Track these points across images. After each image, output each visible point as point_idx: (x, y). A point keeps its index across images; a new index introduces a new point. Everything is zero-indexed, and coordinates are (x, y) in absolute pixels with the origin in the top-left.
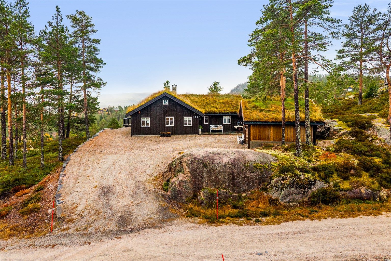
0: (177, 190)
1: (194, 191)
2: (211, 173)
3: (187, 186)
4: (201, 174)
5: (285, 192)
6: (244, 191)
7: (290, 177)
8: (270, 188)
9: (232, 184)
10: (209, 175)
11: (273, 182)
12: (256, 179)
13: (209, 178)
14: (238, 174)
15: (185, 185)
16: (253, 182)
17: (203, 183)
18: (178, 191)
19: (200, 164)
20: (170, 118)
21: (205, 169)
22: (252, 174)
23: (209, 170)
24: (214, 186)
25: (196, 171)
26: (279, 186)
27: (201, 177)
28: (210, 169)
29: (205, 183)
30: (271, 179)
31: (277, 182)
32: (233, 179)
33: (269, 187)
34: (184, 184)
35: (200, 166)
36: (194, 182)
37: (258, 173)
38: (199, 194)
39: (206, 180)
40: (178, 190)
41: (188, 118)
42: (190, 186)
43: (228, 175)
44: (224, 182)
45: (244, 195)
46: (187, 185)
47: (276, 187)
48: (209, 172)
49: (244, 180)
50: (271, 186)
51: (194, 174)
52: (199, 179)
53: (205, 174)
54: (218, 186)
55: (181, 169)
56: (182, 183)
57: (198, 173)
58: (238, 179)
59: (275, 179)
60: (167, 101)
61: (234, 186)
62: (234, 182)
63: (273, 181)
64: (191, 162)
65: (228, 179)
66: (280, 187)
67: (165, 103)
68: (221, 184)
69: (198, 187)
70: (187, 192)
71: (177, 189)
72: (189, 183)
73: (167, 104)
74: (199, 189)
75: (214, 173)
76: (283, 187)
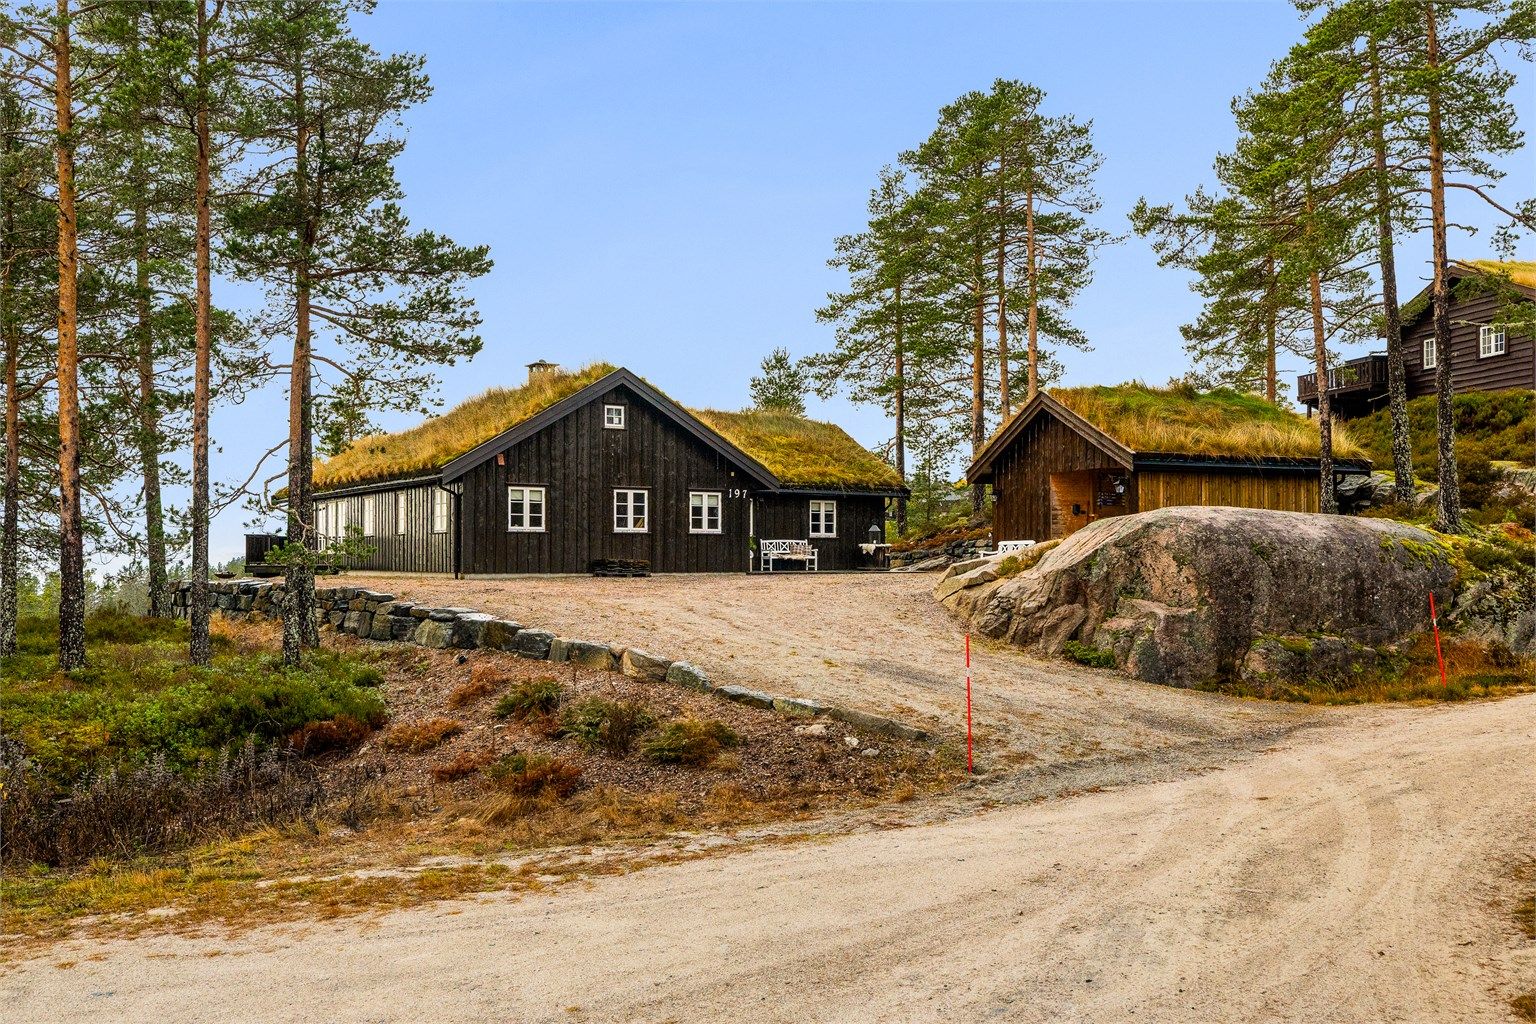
0: (1163, 654)
1: (1221, 655)
2: (1284, 575)
3: (1197, 634)
4: (1249, 586)
5: (1523, 623)
6: (1391, 639)
7: (1512, 579)
8: (1460, 622)
9: (1357, 614)
10: (1279, 586)
11: (1466, 600)
12: (1419, 593)
13: (1277, 599)
14: (1373, 575)
15: (1190, 634)
16: (1413, 605)
17: (1253, 617)
18: (1165, 658)
19: (1242, 546)
20: (631, 494)
21: (1261, 564)
22: (1409, 575)
23: (1279, 567)
24: (1293, 628)
25: (1231, 575)
26: (1490, 608)
27: (1249, 597)
28: (1281, 563)
29: (1261, 618)
30: (1459, 589)
31: (1478, 600)
32: (1360, 592)
33: (1456, 619)
34: (1186, 630)
35: (1244, 551)
36: (1220, 618)
37: (1421, 571)
38: (1238, 662)
39: (1263, 607)
40: (1167, 654)
41: (705, 495)
42: (1206, 634)
43: (1344, 580)
44: (1330, 608)
45: (1393, 648)
46: (1197, 630)
47: (1482, 614)
48: (1278, 573)
49: (1390, 598)
50: (1462, 613)
51: (1221, 587)
52: (1238, 603)
53: (1263, 584)
54: (1304, 626)
55: (1132, 581)
56: (1178, 625)
57: (1237, 583)
58: (1374, 595)
59: (1473, 587)
60: (619, 412)
61: (1362, 620)
62: (1361, 604)
63: (1468, 595)
64: (1204, 543)
65: (1344, 593)
66: (1498, 610)
67: (611, 420)
68: (1318, 617)
69: (1234, 638)
70: (1198, 660)
71: (1162, 650)
72: (1205, 621)
73: (622, 426)
74: (1238, 645)
75: (1296, 577)
76: (1508, 610)
